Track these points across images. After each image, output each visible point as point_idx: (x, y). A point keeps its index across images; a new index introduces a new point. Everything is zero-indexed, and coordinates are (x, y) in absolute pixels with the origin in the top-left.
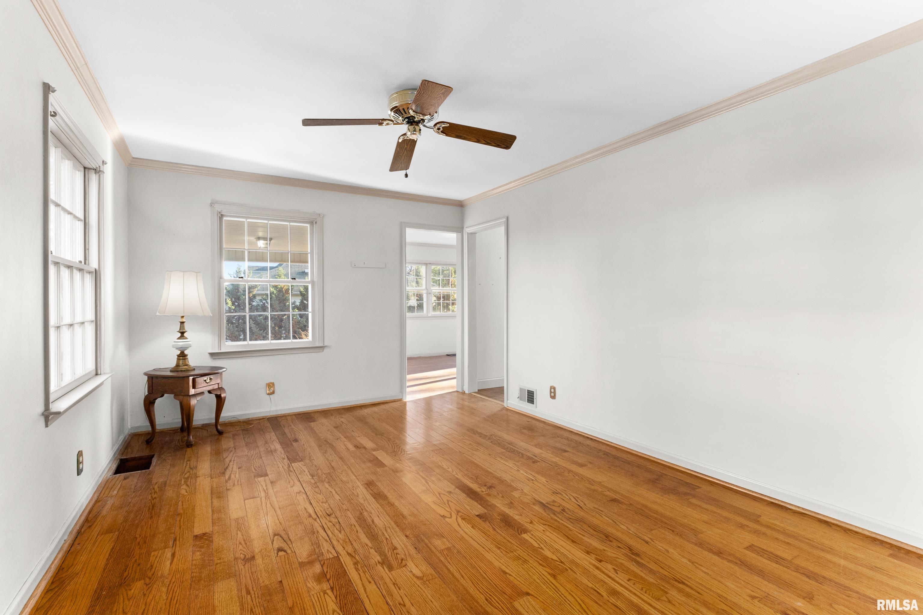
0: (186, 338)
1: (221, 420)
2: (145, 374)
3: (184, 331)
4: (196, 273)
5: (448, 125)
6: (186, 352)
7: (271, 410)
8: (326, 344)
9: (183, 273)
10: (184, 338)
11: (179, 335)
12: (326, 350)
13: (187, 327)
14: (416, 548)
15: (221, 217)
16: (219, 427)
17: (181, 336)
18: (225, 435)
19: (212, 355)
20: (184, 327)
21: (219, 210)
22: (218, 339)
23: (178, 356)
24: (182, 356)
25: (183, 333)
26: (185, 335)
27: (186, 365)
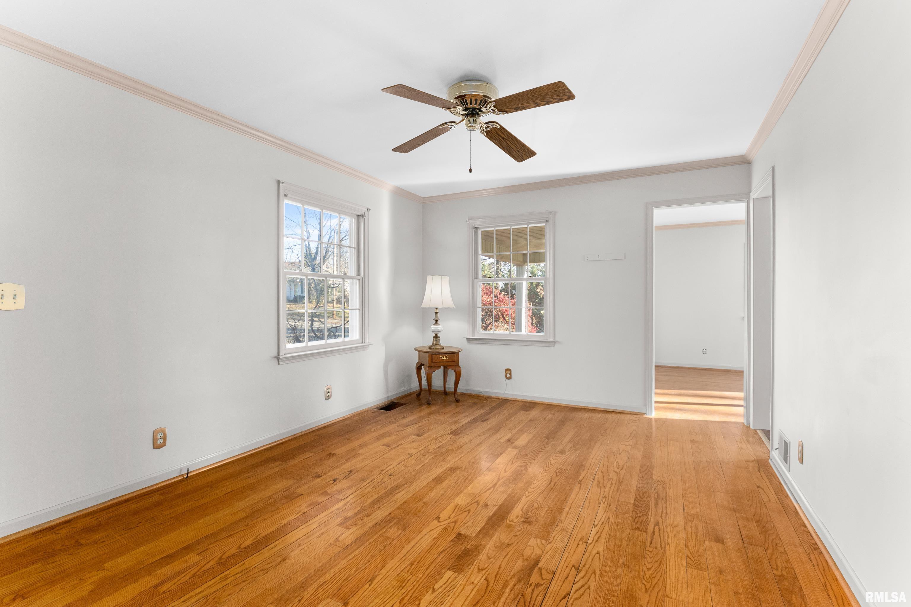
0: (439, 325)
1: (458, 391)
2: (416, 349)
3: (437, 319)
4: (441, 276)
5: (495, 103)
6: (439, 335)
7: (505, 393)
8: (557, 339)
9: (440, 277)
10: (437, 324)
11: (435, 322)
12: (557, 345)
13: (439, 317)
14: (376, 524)
15: (476, 229)
16: (456, 396)
17: (435, 323)
18: (460, 404)
19: (468, 339)
20: (437, 316)
21: (473, 224)
22: (472, 327)
23: (434, 337)
24: (436, 337)
25: (437, 321)
26: (438, 322)
27: (438, 345)
